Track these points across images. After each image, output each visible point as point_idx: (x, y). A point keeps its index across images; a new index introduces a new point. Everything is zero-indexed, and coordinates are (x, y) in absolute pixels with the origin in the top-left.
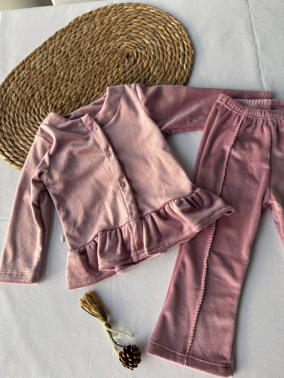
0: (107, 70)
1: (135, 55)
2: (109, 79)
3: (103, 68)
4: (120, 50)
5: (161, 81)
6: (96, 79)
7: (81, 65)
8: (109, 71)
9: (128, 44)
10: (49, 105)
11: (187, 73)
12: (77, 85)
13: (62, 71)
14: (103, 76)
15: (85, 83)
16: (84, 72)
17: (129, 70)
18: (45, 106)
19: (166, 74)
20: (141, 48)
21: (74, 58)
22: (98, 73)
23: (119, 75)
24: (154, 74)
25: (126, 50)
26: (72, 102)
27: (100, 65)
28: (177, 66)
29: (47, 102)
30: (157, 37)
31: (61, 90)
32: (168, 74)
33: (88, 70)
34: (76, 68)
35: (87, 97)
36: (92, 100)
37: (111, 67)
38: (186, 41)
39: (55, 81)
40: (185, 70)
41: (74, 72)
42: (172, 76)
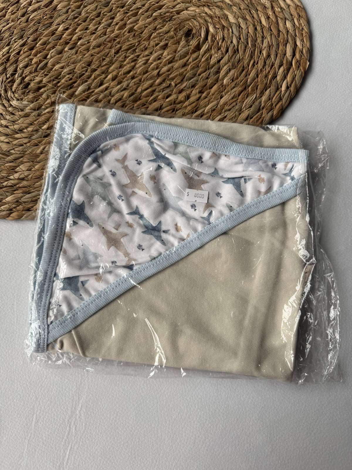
0: (142, 47)
1: (203, 36)
2: (141, 64)
3: (137, 41)
4: (178, 18)
5: (233, 98)
6: (117, 58)
7: (100, 23)
8: (146, 49)
9: (195, 12)
10: (18, 77)
11: (284, 100)
12: (80, 57)
13: (63, 22)
14: (132, 56)
15: (95, 58)
16: (100, 37)
17: (182, 61)
18: (9, 77)
19: (245, 89)
20: (217, 26)
21: (92, 7)
22: (124, 47)
23: (160, 63)
24: (225, 81)
25: (188, 22)
26: (59, 85)
27: (133, 33)
28: (271, 81)
29: (16, 71)
30: (253, 17)
31: (49, 57)
32: (250, 90)
33: (108, 37)
34: (89, 25)
35: (88, 85)
36: (97, 93)
37: (152, 43)
38: (302, 40)
39: (44, 37)
40: (283, 93)
41: (82, 32)
42: (256, 97)
